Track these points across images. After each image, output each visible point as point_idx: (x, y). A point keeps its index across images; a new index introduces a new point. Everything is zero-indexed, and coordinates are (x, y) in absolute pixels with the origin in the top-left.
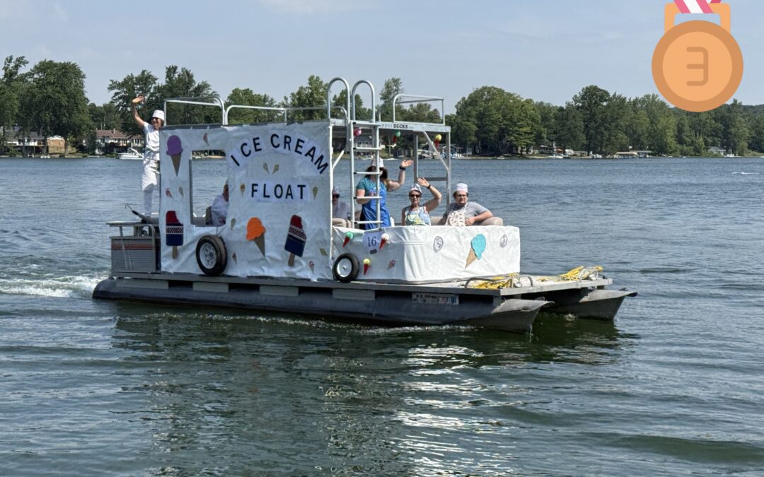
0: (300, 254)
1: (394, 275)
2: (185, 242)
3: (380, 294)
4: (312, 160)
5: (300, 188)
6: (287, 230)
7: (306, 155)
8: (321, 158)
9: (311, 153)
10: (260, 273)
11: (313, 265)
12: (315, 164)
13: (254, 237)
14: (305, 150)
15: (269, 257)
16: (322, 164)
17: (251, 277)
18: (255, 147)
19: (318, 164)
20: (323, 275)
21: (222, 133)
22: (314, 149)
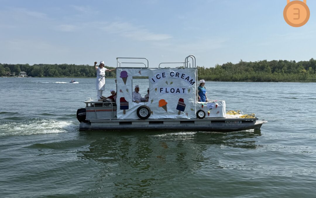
0: (183, 111)
1: (218, 115)
2: (129, 108)
3: (213, 122)
4: (188, 81)
5: (183, 90)
6: (177, 103)
7: (185, 79)
8: (192, 80)
9: (188, 78)
10: (165, 117)
11: (188, 114)
12: (189, 82)
13: (162, 106)
14: (185, 78)
15: (169, 112)
16: (192, 82)
17: (160, 119)
18: (163, 76)
19: (190, 82)
20: (192, 117)
21: (148, 71)
22: (189, 77)
